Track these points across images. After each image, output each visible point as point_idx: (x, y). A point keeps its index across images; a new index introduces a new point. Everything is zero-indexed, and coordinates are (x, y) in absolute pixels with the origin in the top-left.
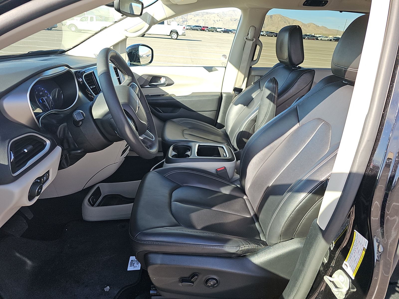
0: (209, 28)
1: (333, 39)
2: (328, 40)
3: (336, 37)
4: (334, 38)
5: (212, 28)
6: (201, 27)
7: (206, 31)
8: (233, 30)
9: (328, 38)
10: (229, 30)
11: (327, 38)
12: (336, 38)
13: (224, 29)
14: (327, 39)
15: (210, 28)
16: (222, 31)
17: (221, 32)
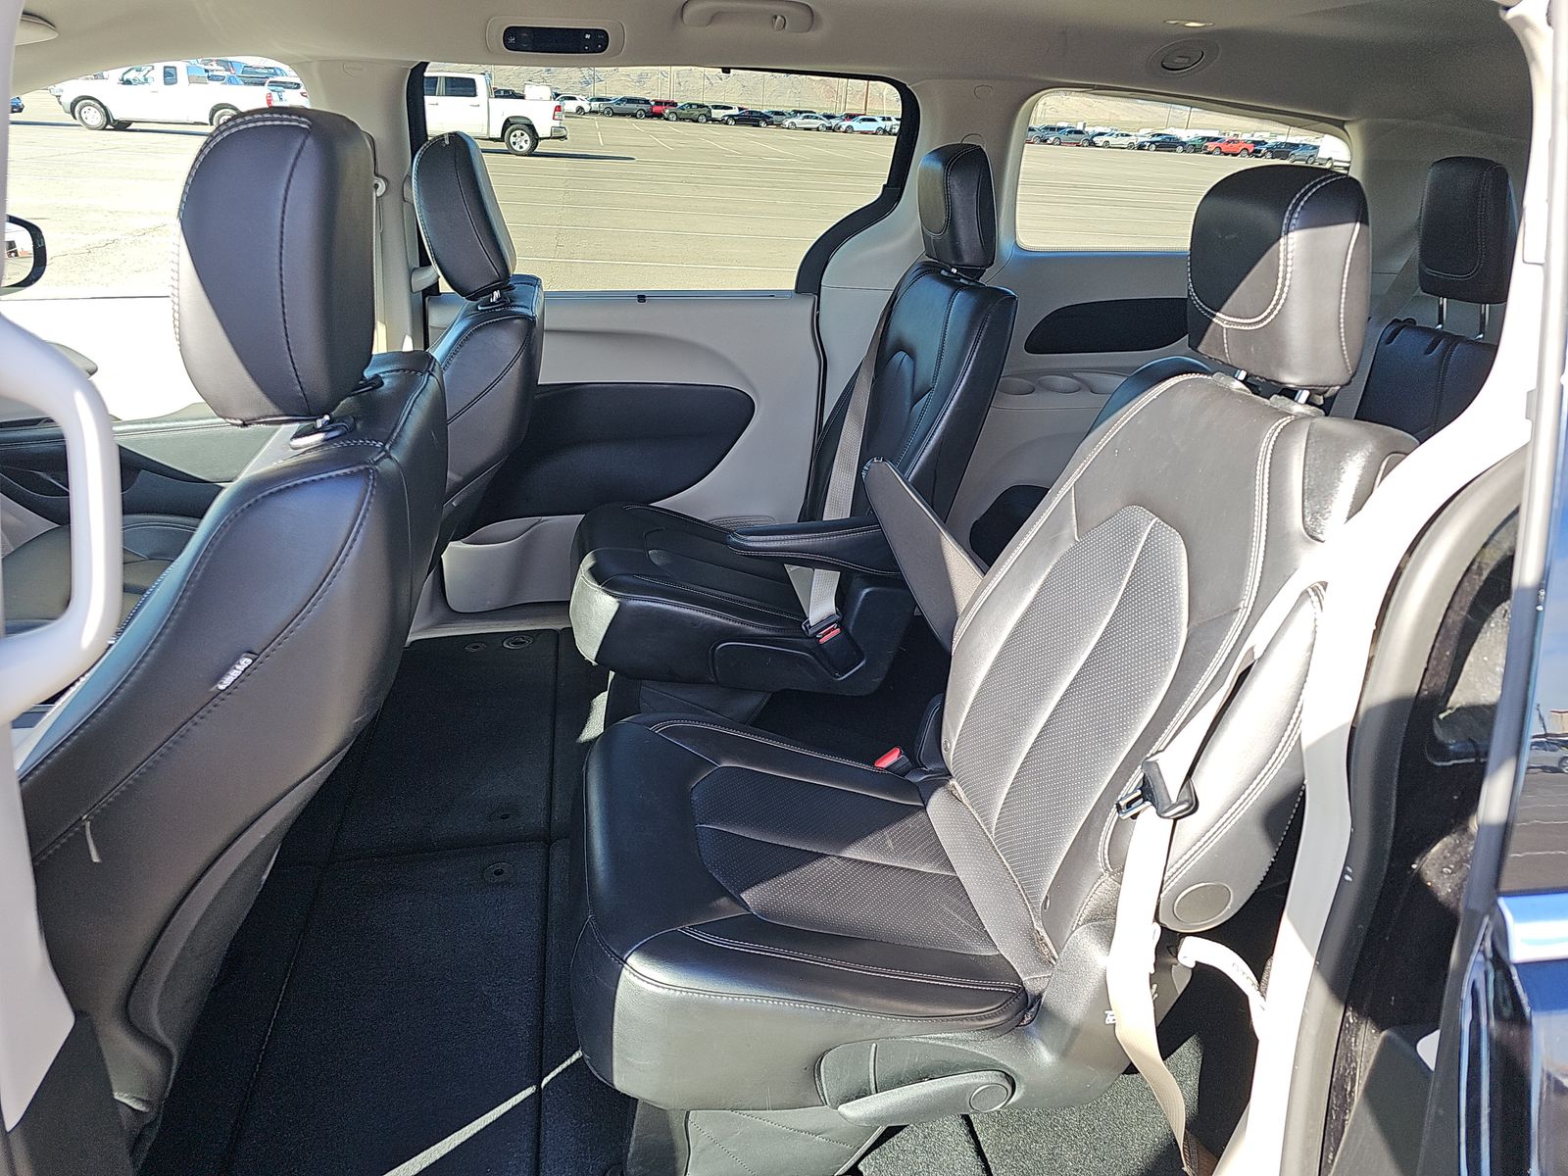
0: (680, 105)
1: (1152, 143)
2: (1131, 146)
3: (1159, 135)
4: (1153, 136)
5: (690, 105)
6: (647, 102)
7: (667, 119)
8: (773, 112)
9: (1132, 139)
10: (757, 112)
11: (1127, 138)
12: (1159, 139)
13: (740, 109)
14: (1125, 141)
15: (682, 108)
16: (730, 116)
17: (727, 123)
